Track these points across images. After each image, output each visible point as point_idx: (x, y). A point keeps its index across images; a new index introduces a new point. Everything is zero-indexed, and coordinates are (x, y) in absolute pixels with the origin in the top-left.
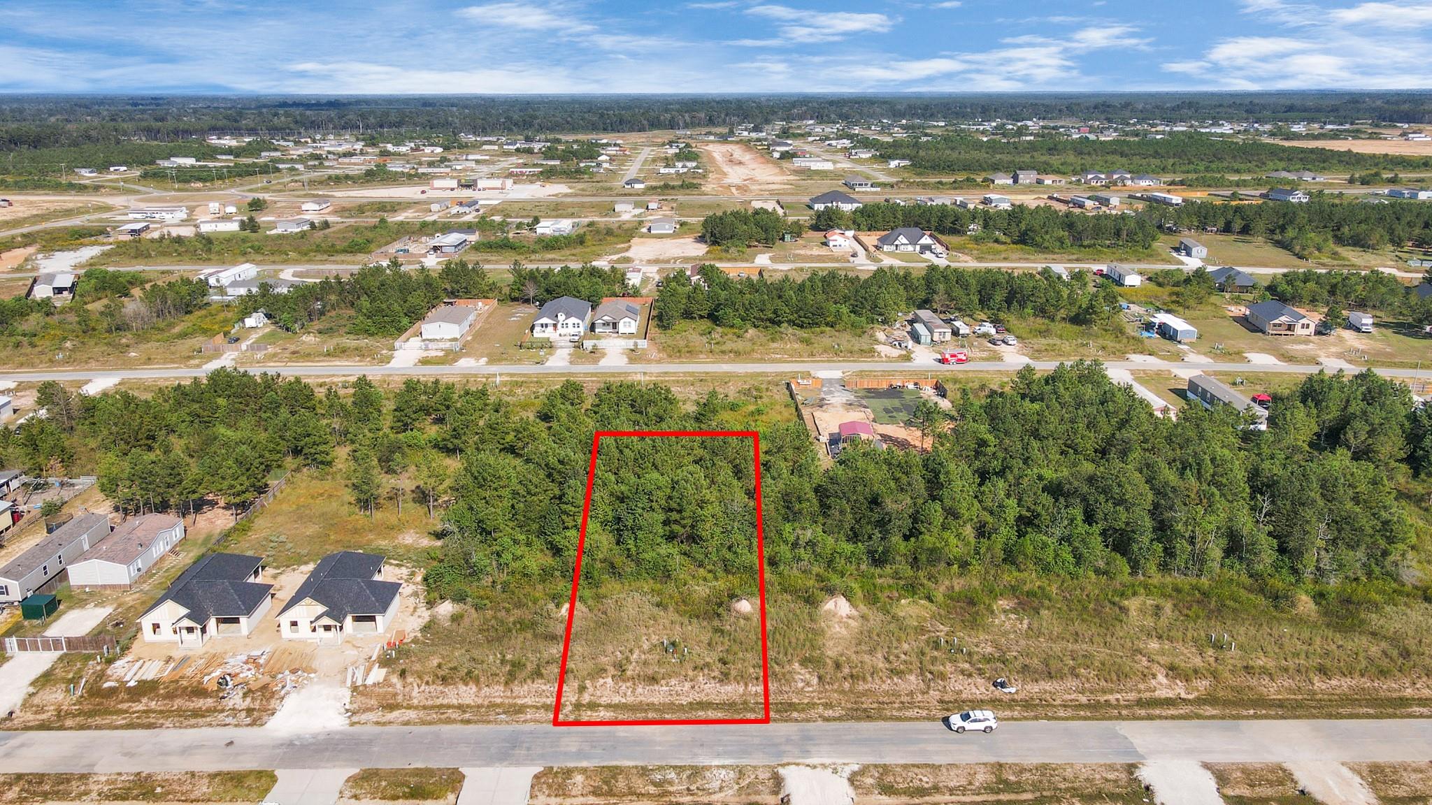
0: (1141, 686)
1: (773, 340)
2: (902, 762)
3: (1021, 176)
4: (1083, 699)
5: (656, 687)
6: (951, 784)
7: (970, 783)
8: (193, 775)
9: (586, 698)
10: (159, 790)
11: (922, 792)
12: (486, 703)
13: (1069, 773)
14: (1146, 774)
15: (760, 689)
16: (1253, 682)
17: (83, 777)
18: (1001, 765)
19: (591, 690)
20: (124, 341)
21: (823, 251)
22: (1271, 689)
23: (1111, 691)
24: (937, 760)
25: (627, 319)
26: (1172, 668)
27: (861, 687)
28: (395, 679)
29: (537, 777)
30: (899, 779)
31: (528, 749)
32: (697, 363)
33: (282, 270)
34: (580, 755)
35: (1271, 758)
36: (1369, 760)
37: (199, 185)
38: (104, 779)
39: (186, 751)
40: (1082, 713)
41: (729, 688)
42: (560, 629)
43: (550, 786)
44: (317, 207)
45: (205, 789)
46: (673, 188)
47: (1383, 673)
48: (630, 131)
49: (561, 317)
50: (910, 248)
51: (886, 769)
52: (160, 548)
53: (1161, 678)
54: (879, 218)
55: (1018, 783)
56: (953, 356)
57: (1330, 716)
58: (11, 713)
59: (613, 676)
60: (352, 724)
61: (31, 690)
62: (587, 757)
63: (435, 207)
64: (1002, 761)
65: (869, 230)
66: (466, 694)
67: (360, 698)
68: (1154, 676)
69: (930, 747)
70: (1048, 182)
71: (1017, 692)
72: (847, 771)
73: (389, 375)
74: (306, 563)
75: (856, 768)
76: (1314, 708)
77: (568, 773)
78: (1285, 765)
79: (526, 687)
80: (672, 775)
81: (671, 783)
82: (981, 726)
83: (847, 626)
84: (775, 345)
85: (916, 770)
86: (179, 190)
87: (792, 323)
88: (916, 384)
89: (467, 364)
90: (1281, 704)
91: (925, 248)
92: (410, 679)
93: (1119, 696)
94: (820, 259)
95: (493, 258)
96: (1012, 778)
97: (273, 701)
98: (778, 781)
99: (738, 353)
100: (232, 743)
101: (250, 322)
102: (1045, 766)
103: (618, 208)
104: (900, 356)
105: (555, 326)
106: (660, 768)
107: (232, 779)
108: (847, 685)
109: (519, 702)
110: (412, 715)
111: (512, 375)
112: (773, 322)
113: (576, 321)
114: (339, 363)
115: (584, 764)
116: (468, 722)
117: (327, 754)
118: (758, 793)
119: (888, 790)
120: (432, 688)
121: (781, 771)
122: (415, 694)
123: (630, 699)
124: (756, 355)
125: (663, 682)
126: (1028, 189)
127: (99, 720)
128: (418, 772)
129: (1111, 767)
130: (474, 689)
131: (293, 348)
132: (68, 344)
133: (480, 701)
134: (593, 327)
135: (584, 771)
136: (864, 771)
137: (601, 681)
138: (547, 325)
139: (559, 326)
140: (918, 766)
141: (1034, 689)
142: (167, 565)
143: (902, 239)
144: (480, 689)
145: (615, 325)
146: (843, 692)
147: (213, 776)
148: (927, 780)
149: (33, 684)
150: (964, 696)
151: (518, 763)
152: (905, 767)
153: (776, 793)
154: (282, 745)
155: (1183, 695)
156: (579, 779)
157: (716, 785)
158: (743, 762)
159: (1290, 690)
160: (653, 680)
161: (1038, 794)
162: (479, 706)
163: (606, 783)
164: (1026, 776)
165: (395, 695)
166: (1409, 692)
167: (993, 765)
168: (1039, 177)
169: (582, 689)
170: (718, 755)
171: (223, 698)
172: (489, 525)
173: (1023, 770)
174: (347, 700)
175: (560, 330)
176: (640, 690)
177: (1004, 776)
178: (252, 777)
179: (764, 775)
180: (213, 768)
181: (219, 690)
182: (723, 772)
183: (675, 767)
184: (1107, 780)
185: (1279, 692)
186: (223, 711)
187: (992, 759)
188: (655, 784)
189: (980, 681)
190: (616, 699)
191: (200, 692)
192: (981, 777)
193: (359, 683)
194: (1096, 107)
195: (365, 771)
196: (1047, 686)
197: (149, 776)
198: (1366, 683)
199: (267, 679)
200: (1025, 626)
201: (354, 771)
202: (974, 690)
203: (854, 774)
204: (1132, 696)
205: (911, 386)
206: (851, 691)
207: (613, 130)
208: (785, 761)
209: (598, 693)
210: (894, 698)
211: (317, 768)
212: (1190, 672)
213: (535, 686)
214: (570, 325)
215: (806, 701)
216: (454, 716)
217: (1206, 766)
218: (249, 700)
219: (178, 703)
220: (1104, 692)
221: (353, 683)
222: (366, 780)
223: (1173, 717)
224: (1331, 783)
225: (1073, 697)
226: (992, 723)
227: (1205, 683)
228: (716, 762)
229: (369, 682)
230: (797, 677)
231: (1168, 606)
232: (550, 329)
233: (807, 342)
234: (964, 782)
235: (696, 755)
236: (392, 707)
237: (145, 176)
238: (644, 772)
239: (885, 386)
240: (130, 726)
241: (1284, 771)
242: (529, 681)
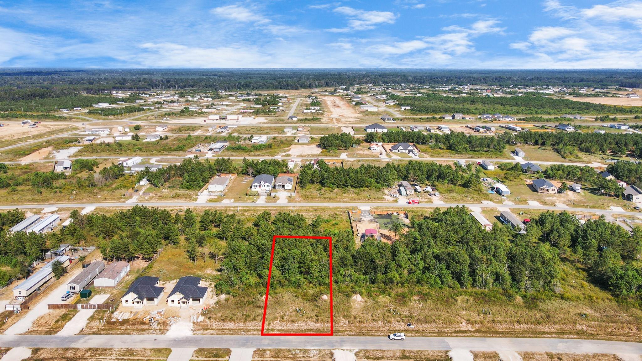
0: (457, 326)
1: (344, 193)
2: (373, 349)
3: (456, 116)
4: (436, 330)
5: (294, 324)
6: (388, 356)
7: (394, 356)
8: (145, 349)
9: (271, 327)
10: (135, 353)
11: (378, 358)
12: (237, 328)
13: (426, 353)
14: (450, 354)
15: (329, 325)
16: (494, 325)
17: (110, 349)
18: (405, 350)
19: (272, 325)
20: (95, 191)
21: (368, 152)
22: (500, 328)
23: (446, 328)
24: (384, 349)
25: (288, 184)
26: (468, 320)
27: (362, 325)
28: (207, 320)
29: (254, 351)
30: (371, 354)
31: (252, 343)
32: (314, 202)
33: (151, 159)
34: (269, 345)
35: (493, 350)
36: (525, 351)
37: (112, 117)
38: (117, 350)
39: (142, 341)
40: (435, 335)
41: (318, 325)
42: (262, 304)
43: (259, 355)
44: (162, 129)
45: (149, 353)
46: (309, 120)
47: (539, 323)
48: (292, 89)
49: (262, 183)
50: (404, 151)
51: (367, 351)
52: (123, 274)
53: (464, 324)
54: (392, 138)
55: (410, 356)
56: (413, 201)
57: (517, 337)
58: (83, 329)
59: (280, 320)
60: (194, 334)
61: (88, 322)
62: (270, 346)
63: (210, 129)
64: (405, 349)
65: (388, 142)
66: (231, 325)
67: (196, 326)
68: (462, 323)
69: (383, 345)
70: (467, 118)
71: (414, 328)
72: (355, 352)
73: (197, 206)
74: (174, 280)
75: (357, 350)
76: (513, 334)
77: (264, 351)
78: (497, 352)
79: (250, 323)
80: (298, 352)
81: (298, 354)
82: (400, 338)
83: (360, 305)
84: (345, 195)
85: (377, 352)
86: (104, 119)
87: (352, 186)
88: (397, 213)
89: (226, 202)
90: (502, 333)
91: (410, 151)
92: (212, 320)
93: (448, 329)
94: (367, 155)
95: (235, 154)
96: (408, 355)
97: (167, 327)
98: (332, 354)
99: (330, 198)
100: (156, 339)
101: (142, 183)
102: (419, 351)
103: (286, 130)
104: (393, 200)
105: (260, 186)
106: (294, 350)
107: (157, 351)
108: (358, 325)
109: (248, 328)
110: (213, 332)
111: (243, 207)
112: (344, 185)
113: (268, 184)
114: (177, 201)
115: (270, 348)
116: (232, 334)
117: (187, 343)
118: (325, 358)
119: (367, 357)
120: (219, 323)
121: (333, 351)
122: (214, 325)
123: (285, 328)
124: (337, 199)
125: (296, 322)
126: (459, 122)
127: (112, 332)
128: (216, 350)
129: (441, 352)
130: (233, 324)
131: (159, 194)
132: (74, 192)
133: (235, 328)
134: (274, 187)
135: (270, 350)
136: (359, 352)
137: (276, 322)
138: (257, 186)
139: (262, 186)
140: (377, 350)
141: (420, 326)
142: (125, 280)
143: (401, 148)
144: (235, 324)
145: (283, 186)
146: (356, 327)
147: (151, 349)
148: (380, 355)
149: (88, 320)
150: (397, 329)
151: (248, 347)
152: (373, 350)
153: (331, 358)
154: (172, 340)
155: (470, 330)
156: (268, 352)
157: (312, 355)
158: (321, 348)
159: (506, 328)
160: (293, 321)
161: (415, 360)
162: (235, 329)
163: (277, 354)
164: (412, 354)
165: (207, 325)
166: (546, 330)
167: (402, 350)
168: (464, 116)
169: (269, 324)
170: (313, 346)
171: (151, 325)
172: (237, 267)
173: (412, 352)
174: (192, 327)
175: (262, 188)
176: (288, 325)
177: (405, 354)
178: (164, 350)
179: (328, 352)
180: (151, 347)
181: (149, 323)
182: (315, 351)
183: (299, 349)
184: (438, 356)
185: (502, 329)
186: (151, 329)
187: (402, 349)
188: (292, 354)
189: (403, 324)
190: (281, 328)
191: (143, 323)
192: (398, 354)
193: (195, 321)
194: (496, 79)
195: (200, 349)
196: (425, 326)
197: (131, 349)
198: (532, 326)
199: (165, 319)
200: (421, 306)
201: (196, 349)
202: (400, 327)
203: (357, 352)
204: (453, 329)
205: (395, 214)
206: (359, 326)
207: (284, 89)
208: (335, 348)
209: (275, 326)
210: (373, 329)
211: (184, 347)
212: (474, 322)
213: (254, 323)
214: (266, 186)
215: (344, 329)
216: (227, 332)
217: (471, 352)
218: (159, 326)
219: (136, 327)
220: (444, 328)
221: (193, 321)
222: (200, 351)
223: (465, 336)
224: (510, 357)
225: (433, 329)
226: (404, 337)
227: (478, 325)
228: (312, 348)
229: (199, 321)
230: (341, 321)
231: (471, 299)
232: (258, 187)
233: (357, 194)
234: (392, 355)
235: (306, 346)
236: (207, 329)
237: (89, 113)
238: (289, 350)
239: (385, 213)
240: (122, 334)
241: (496, 353)
242: (252, 321)
